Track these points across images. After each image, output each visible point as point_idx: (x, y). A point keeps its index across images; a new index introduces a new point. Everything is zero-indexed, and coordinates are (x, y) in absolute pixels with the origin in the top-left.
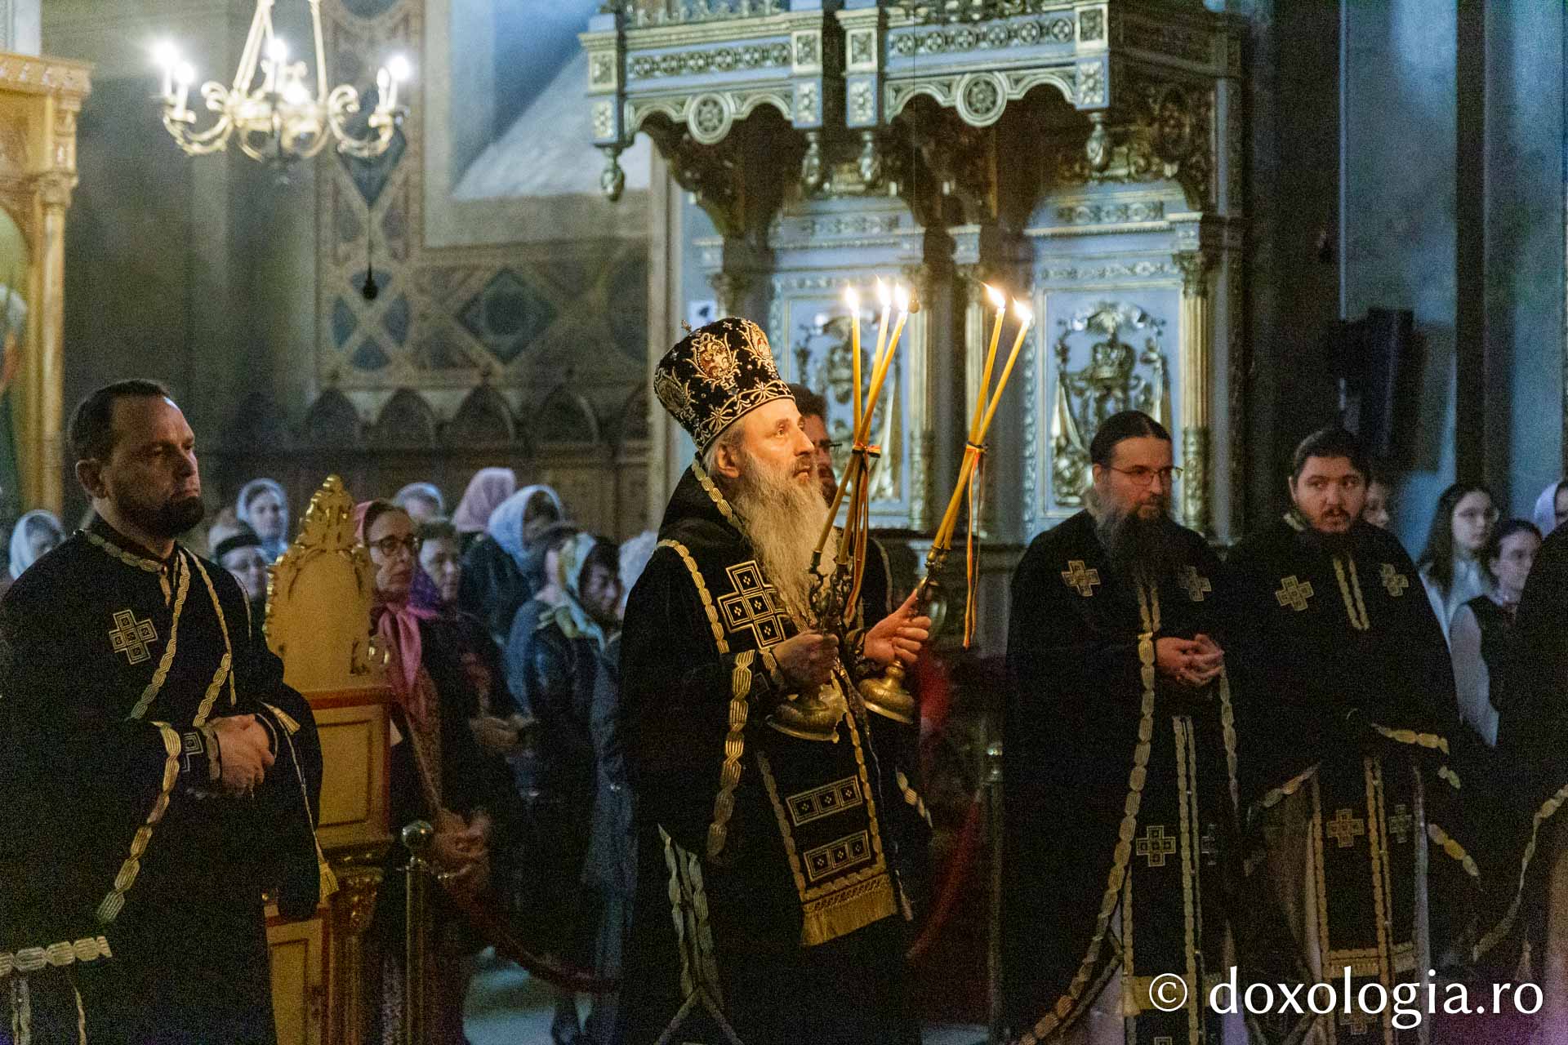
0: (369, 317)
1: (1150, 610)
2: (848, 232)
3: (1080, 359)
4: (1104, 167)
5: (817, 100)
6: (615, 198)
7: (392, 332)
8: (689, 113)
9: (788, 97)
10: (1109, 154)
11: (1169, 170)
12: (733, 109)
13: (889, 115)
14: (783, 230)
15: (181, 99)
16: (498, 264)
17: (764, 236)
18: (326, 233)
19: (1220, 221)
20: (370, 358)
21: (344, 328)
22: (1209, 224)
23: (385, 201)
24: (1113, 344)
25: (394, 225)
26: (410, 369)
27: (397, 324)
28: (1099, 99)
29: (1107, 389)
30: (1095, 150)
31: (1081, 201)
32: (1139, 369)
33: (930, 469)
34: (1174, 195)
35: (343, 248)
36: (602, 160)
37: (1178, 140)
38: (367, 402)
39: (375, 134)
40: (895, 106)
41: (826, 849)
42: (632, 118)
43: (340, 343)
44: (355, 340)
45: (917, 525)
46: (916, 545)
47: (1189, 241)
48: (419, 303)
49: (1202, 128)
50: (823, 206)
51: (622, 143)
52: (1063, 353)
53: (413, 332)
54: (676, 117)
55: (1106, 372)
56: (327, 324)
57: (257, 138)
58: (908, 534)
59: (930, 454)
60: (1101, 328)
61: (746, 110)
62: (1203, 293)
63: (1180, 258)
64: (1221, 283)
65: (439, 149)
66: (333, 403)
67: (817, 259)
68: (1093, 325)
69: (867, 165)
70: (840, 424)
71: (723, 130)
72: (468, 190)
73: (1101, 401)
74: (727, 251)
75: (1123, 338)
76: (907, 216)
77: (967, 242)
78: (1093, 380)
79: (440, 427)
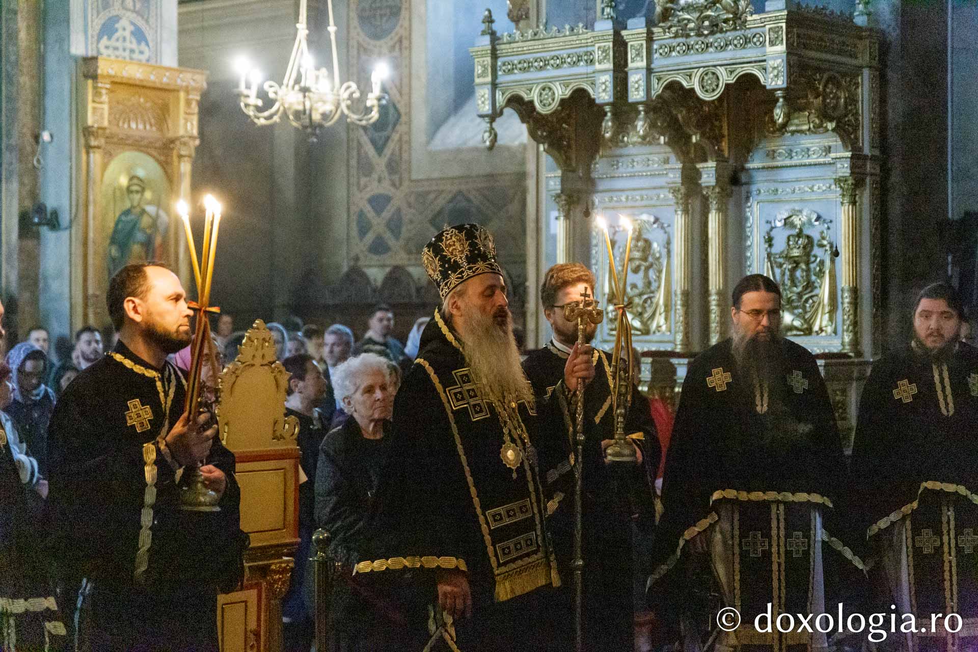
0: (378, 223)
1: (762, 399)
2: (638, 167)
3: (779, 245)
4: (785, 125)
5: (610, 86)
6: (491, 148)
7: (392, 231)
8: (534, 96)
9: (593, 84)
10: (788, 117)
11: (830, 126)
12: (561, 92)
13: (654, 94)
14: (600, 166)
15: (253, 93)
16: (455, 188)
17: (588, 171)
18: (354, 171)
19: (865, 157)
20: (379, 247)
21: (364, 229)
22: (857, 159)
23: (388, 152)
24: (799, 235)
25: (393, 167)
26: (403, 255)
27: (395, 225)
28: (781, 82)
29: (796, 263)
30: (779, 114)
31: (781, 145)
32: (817, 251)
33: (687, 314)
34: (834, 141)
35: (363, 180)
36: (485, 125)
37: (835, 108)
38: (376, 274)
39: (369, 110)
40: (657, 88)
41: (511, 543)
42: (501, 99)
43: (361, 240)
44: (370, 237)
45: (679, 349)
46: (674, 361)
47: (844, 169)
48: (408, 214)
49: (852, 100)
50: (624, 151)
51: (494, 115)
52: (769, 241)
53: (405, 232)
54: (526, 98)
55: (796, 253)
56: (354, 226)
57: (298, 115)
58: (673, 354)
59: (686, 304)
60: (793, 226)
61: (568, 93)
62: (854, 203)
63: (838, 181)
64: (866, 197)
65: (420, 118)
66: (356, 274)
67: (619, 184)
68: (788, 222)
69: (641, 126)
70: (634, 286)
71: (555, 105)
72: (438, 143)
73: (793, 271)
74: (564, 180)
75: (807, 231)
76: (673, 158)
77: (708, 172)
78: (788, 258)
79: (418, 290)
